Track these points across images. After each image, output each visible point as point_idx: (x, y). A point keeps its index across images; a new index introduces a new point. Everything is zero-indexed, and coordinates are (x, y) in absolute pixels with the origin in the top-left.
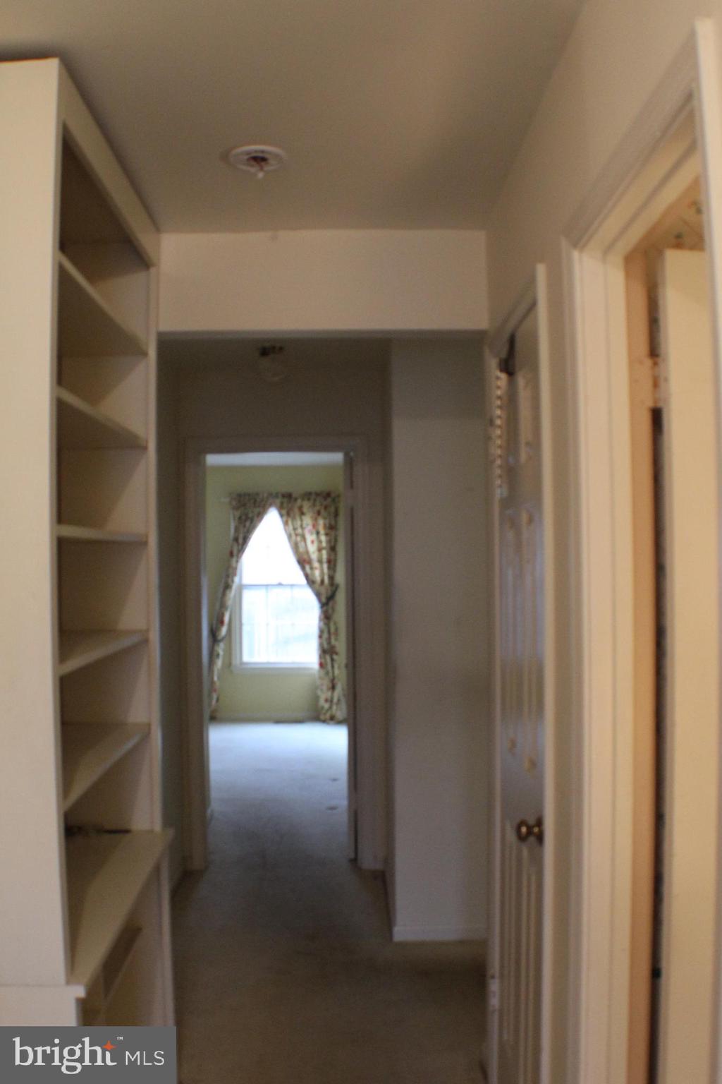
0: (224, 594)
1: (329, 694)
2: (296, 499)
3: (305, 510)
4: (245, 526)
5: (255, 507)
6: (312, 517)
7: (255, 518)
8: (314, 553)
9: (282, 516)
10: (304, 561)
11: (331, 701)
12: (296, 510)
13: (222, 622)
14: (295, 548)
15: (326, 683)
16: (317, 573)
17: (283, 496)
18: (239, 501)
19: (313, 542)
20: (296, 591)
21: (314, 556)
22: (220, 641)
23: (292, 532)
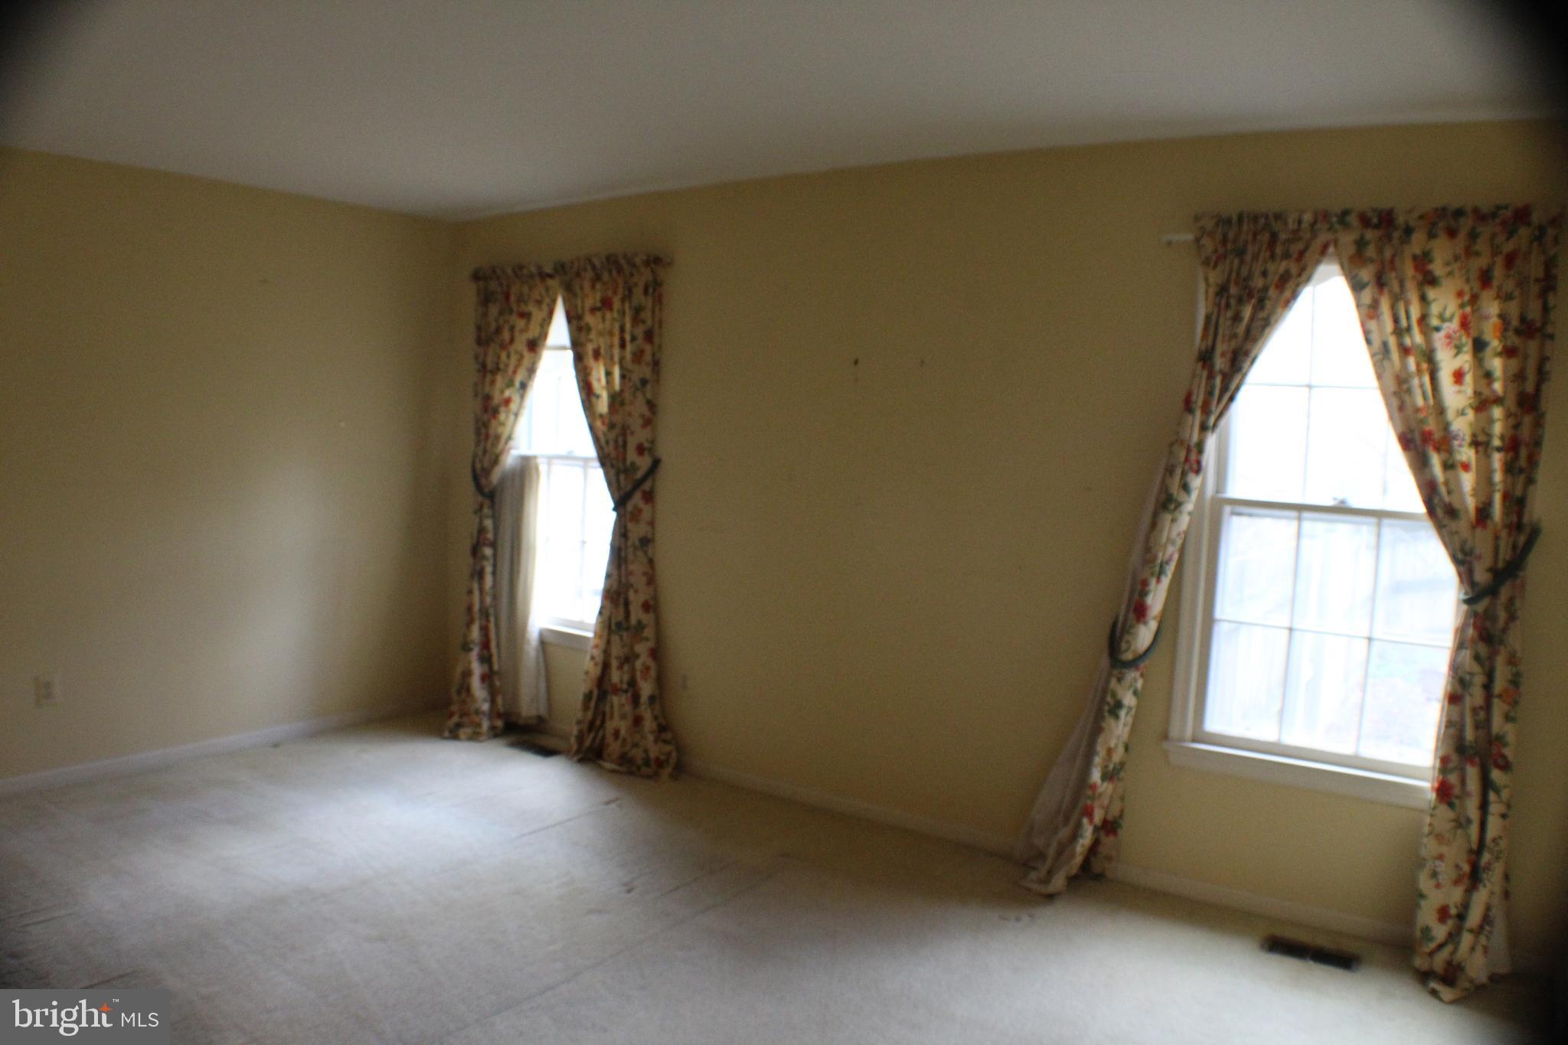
0: (1154, 525)
1: (1455, 896)
2: (1408, 231)
3: (1437, 268)
4: (1237, 318)
5: (1273, 257)
6: (1460, 294)
7: (1272, 292)
8: (1462, 413)
9: (1357, 287)
10: (1427, 437)
11: (1461, 917)
12: (1409, 270)
13: (1140, 611)
14: (1398, 394)
15: (1455, 854)
16: (1467, 481)
17: (1365, 221)
18: (1224, 241)
19: (1458, 376)
20: (1391, 531)
21: (1462, 425)
22: (1134, 663)
23: (1392, 341)
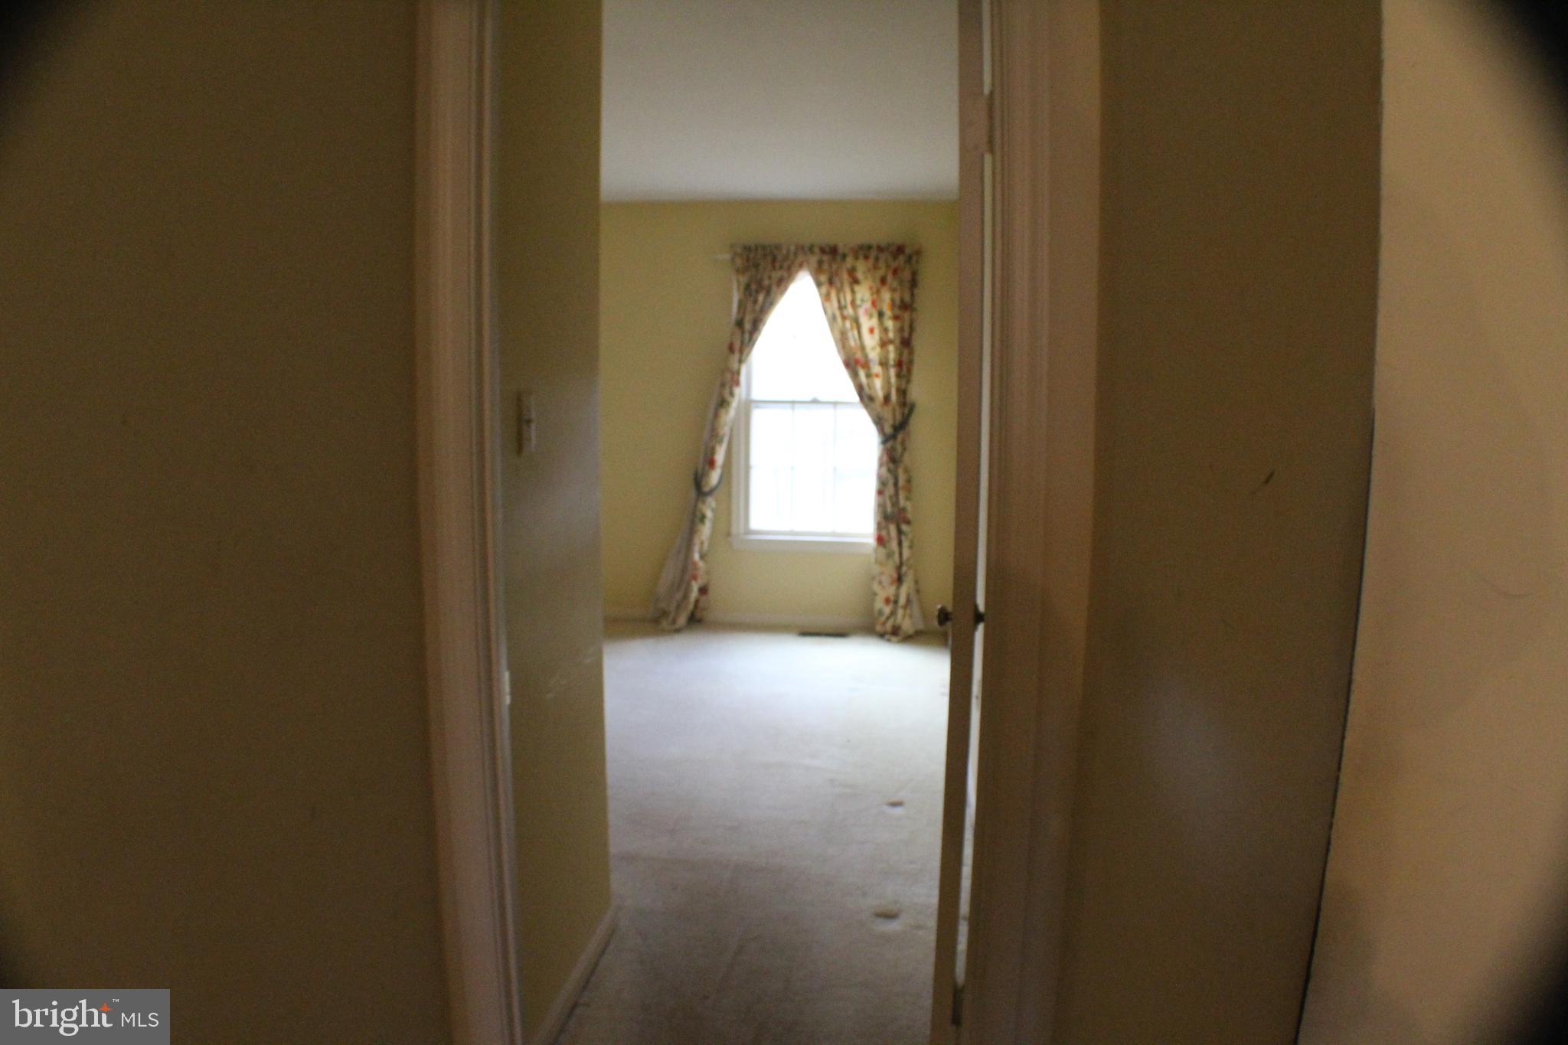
0: (716, 415)
1: (891, 591)
2: (844, 256)
3: (860, 275)
4: (755, 302)
5: (774, 268)
6: (871, 288)
7: (774, 288)
8: (873, 349)
9: (819, 284)
10: (857, 362)
11: (896, 602)
12: (845, 276)
13: (711, 463)
14: (842, 340)
15: (890, 571)
16: (878, 383)
17: (823, 251)
18: (748, 259)
19: (871, 331)
20: (841, 411)
21: (874, 354)
22: (711, 492)
23: (838, 313)
